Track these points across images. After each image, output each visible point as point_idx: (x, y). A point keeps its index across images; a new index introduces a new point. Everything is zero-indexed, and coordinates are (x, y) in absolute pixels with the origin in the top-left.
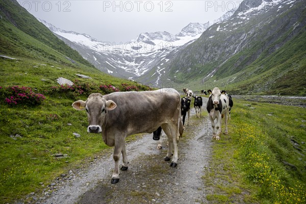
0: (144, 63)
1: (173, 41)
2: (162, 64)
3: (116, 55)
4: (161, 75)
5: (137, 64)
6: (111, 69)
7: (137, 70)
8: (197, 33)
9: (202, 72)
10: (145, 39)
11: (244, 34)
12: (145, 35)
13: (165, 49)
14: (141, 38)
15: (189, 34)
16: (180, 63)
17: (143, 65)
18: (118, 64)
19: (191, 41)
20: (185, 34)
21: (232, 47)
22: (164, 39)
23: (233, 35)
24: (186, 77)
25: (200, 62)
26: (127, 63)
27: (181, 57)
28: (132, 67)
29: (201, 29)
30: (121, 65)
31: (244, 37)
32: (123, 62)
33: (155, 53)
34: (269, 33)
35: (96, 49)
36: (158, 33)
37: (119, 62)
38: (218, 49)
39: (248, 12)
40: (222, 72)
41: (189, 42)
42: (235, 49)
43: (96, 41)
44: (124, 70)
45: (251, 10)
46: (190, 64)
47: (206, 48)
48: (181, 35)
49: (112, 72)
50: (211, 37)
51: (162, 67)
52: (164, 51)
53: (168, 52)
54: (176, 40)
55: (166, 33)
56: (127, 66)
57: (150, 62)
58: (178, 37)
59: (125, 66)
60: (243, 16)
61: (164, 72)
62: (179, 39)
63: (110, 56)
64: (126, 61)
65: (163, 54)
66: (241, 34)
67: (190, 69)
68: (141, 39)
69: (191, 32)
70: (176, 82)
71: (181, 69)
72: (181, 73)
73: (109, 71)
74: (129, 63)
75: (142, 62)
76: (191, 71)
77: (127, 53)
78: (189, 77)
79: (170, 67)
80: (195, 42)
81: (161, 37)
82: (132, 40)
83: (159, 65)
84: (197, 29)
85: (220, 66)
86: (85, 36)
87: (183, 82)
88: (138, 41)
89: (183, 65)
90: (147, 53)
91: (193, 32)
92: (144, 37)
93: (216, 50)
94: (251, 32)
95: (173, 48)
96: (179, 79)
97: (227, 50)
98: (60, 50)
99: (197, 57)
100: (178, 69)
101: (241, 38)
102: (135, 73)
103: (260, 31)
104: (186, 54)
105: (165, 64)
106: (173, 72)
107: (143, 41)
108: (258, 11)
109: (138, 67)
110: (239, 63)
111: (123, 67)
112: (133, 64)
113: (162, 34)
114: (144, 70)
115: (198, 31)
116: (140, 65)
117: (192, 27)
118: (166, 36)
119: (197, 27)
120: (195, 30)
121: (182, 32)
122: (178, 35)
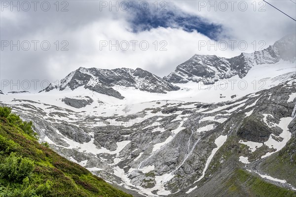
0: (132, 147)
8: (217, 77)
10: (92, 83)
14: (80, 79)
15: (196, 77)
20: (185, 78)
29: (224, 68)
33: (153, 119)
48: (178, 80)
54: (170, 90)
57: (157, 147)
58: (174, 85)
68: (79, 82)
69: (200, 74)
77: (60, 114)
81: (132, 80)
84: (214, 69)
88: (72, 85)
91: (206, 74)
107: (90, 88)
109: (117, 161)
113: (132, 75)
114: (151, 174)
115: (217, 73)
116: (117, 152)
117: (201, 62)
118: (142, 79)
119: (215, 66)
120: (210, 71)
121: (177, 74)
122: (168, 78)
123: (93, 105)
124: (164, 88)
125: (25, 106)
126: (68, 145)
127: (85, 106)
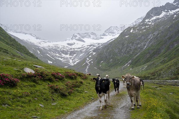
0: (77, 55)
1: (98, 39)
2: (90, 56)
3: (55, 50)
4: (89, 64)
5: (71, 56)
6: (51, 60)
7: (71, 61)
8: (116, 33)
9: (121, 62)
10: (77, 38)
11: (151, 35)
12: (77, 35)
13: (92, 45)
14: (74, 37)
15: (110, 34)
16: (104, 56)
17: (76, 57)
18: (57, 56)
19: (112, 39)
20: (107, 34)
21: (142, 44)
22: (92, 37)
23: (142, 35)
24: (109, 66)
25: (119, 55)
26: (63, 55)
27: (105, 51)
28: (67, 58)
29: (119, 31)
30: (59, 57)
31: (151, 36)
32: (60, 54)
33: (85, 48)
34: (169, 34)
35: (40, 45)
36: (87, 34)
37: (57, 55)
38: (132, 45)
39: (152, 19)
40: (137, 62)
41: (110, 40)
42: (145, 45)
43: (40, 39)
44: (61, 61)
45: (154, 18)
46: (112, 56)
47: (123, 44)
48: (104, 35)
49: (51, 62)
50: (127, 37)
51: (90, 59)
52: (92, 46)
53: (95, 48)
54: (101, 39)
55: (93, 34)
56: (63, 58)
57: (81, 55)
58: (102, 37)
59: (61, 58)
60: (149, 22)
61: (92, 62)
62: (103, 38)
63: (50, 50)
64: (62, 54)
65: (91, 49)
66: (149, 34)
67: (112, 60)
69: (112, 33)
70: (101, 70)
71: (105, 60)
72: (105, 63)
73: (49, 62)
74: (65, 55)
75: (75, 55)
76: (112, 61)
77: (64, 48)
78: (111, 66)
79: (97, 58)
80: (114, 40)
81: (90, 36)
82: (67, 39)
83: (88, 57)
84: (116, 31)
85: (135, 58)
86: (31, 35)
87: (106, 70)
88: (72, 39)
89: (106, 57)
90: (79, 48)
91: (113, 33)
92: (76, 36)
93: (131, 46)
94: (156, 33)
95: (99, 44)
96: (104, 68)
97: (139, 46)
98: (12, 46)
99: (117, 51)
100: (103, 60)
101: (149, 37)
102: (69, 63)
103: (162, 32)
104: (108, 49)
105: (93, 56)
106: (99, 62)
107: (76, 39)
108: (160, 19)
109: (72, 59)
110: (148, 56)
111: (60, 59)
112: (68, 56)
113: (90, 34)
114: (76, 61)
115: (117, 32)
116: (73, 57)
117: (112, 29)
118: (93, 36)
119: (116, 30)
120: (114, 32)
121: (105, 33)
122: (102, 35)
123: (75, 45)
124: (99, 38)
125: (55, 46)
126: (62, 56)
127: (72, 45)
